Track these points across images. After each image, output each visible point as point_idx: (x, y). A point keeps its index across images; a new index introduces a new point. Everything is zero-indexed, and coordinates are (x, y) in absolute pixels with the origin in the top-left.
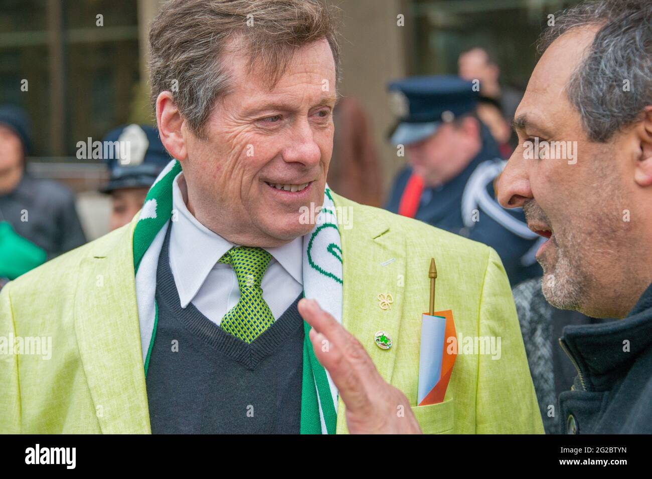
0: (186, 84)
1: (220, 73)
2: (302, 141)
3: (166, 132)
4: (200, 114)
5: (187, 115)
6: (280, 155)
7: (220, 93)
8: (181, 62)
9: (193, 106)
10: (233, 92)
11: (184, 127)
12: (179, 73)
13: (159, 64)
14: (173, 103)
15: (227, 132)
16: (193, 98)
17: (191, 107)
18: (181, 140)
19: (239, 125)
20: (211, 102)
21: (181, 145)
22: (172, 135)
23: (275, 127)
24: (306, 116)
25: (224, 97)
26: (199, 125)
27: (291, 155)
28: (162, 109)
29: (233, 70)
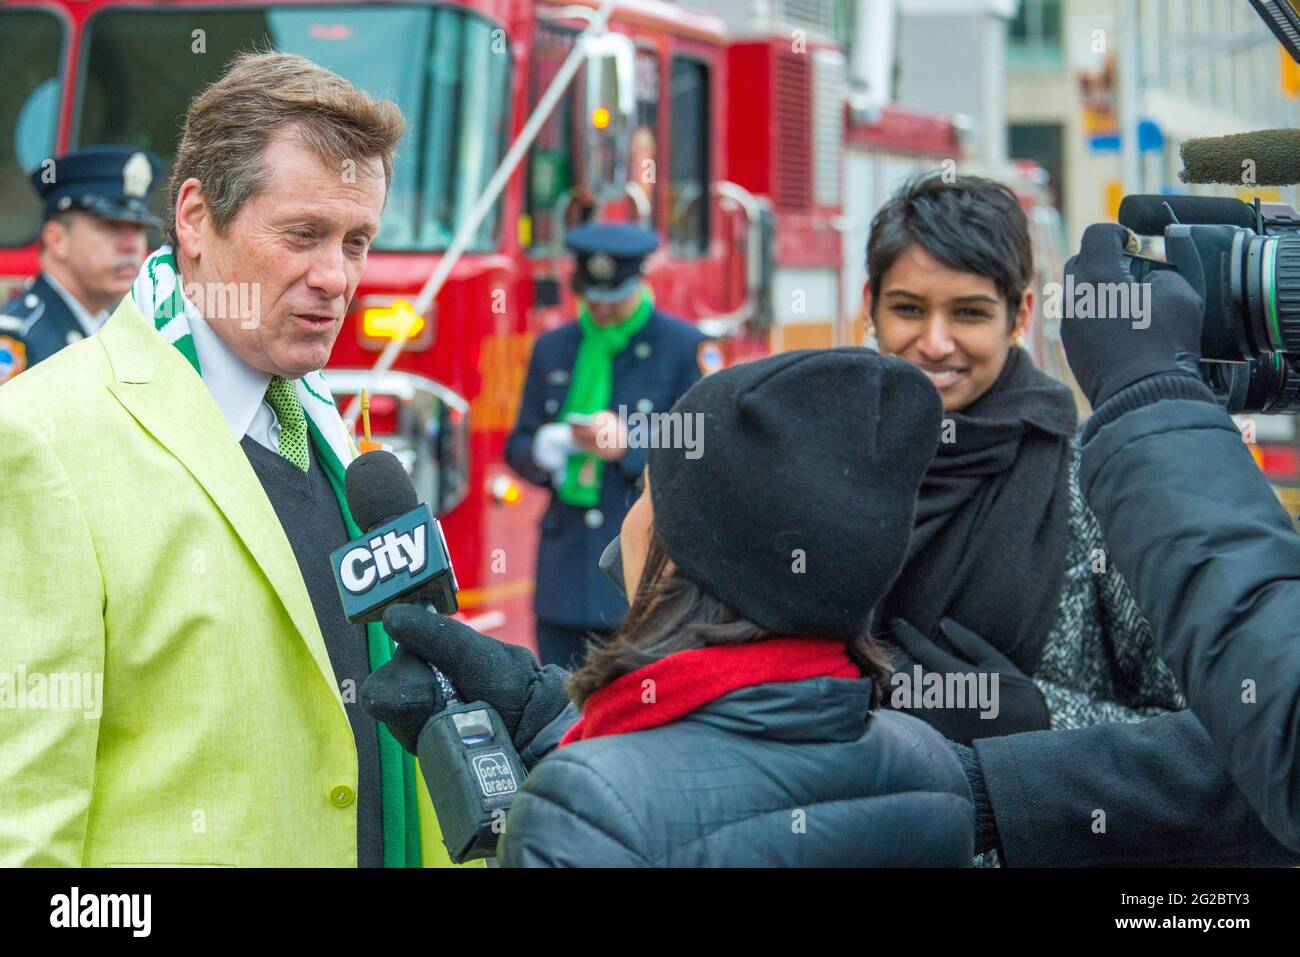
0: (220, 175)
1: (260, 169)
2: (331, 266)
3: (183, 223)
4: (227, 210)
5: (213, 209)
6: (303, 276)
7: (253, 191)
8: (220, 149)
9: (222, 200)
10: (269, 193)
11: (205, 223)
12: (216, 160)
13: (193, 148)
14: (200, 194)
15: (252, 238)
16: (223, 192)
17: (220, 201)
18: (198, 235)
19: (267, 231)
20: (243, 197)
21: (196, 240)
22: (189, 227)
23: (306, 244)
24: (341, 239)
25: (259, 195)
26: (222, 222)
27: (315, 279)
28: (184, 198)
29: (274, 169)
